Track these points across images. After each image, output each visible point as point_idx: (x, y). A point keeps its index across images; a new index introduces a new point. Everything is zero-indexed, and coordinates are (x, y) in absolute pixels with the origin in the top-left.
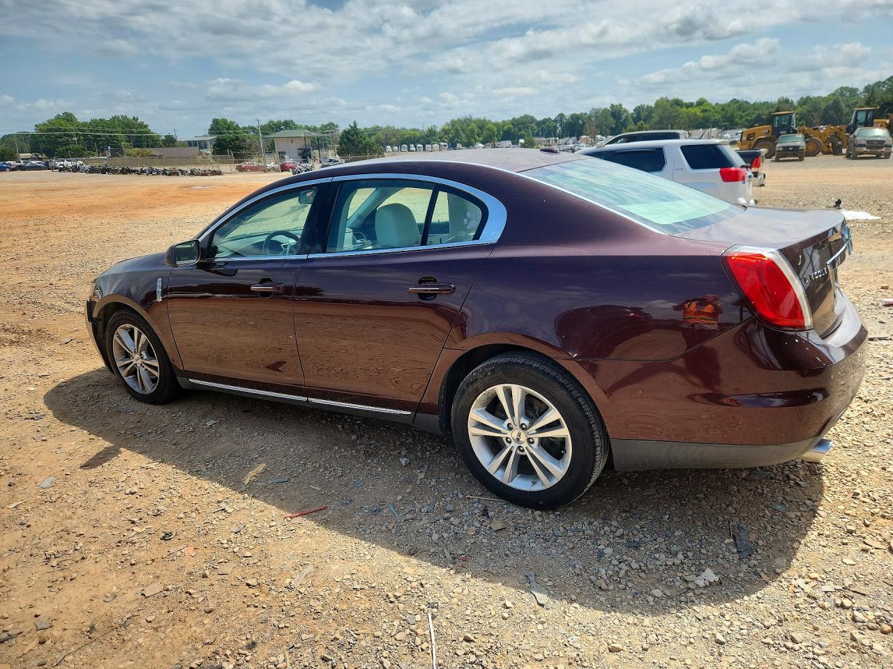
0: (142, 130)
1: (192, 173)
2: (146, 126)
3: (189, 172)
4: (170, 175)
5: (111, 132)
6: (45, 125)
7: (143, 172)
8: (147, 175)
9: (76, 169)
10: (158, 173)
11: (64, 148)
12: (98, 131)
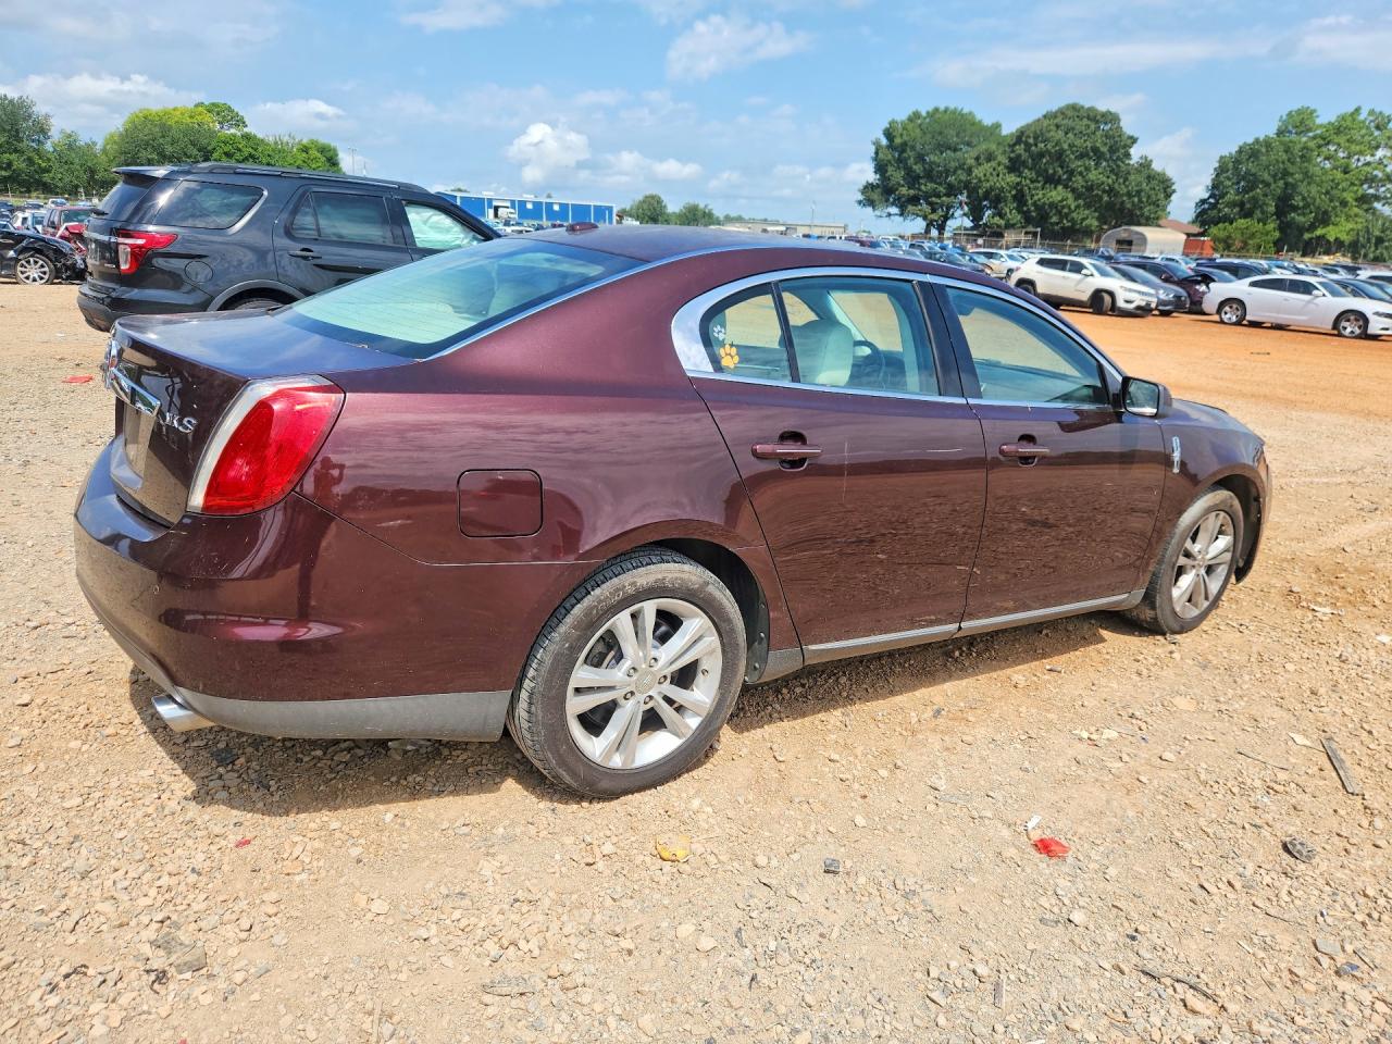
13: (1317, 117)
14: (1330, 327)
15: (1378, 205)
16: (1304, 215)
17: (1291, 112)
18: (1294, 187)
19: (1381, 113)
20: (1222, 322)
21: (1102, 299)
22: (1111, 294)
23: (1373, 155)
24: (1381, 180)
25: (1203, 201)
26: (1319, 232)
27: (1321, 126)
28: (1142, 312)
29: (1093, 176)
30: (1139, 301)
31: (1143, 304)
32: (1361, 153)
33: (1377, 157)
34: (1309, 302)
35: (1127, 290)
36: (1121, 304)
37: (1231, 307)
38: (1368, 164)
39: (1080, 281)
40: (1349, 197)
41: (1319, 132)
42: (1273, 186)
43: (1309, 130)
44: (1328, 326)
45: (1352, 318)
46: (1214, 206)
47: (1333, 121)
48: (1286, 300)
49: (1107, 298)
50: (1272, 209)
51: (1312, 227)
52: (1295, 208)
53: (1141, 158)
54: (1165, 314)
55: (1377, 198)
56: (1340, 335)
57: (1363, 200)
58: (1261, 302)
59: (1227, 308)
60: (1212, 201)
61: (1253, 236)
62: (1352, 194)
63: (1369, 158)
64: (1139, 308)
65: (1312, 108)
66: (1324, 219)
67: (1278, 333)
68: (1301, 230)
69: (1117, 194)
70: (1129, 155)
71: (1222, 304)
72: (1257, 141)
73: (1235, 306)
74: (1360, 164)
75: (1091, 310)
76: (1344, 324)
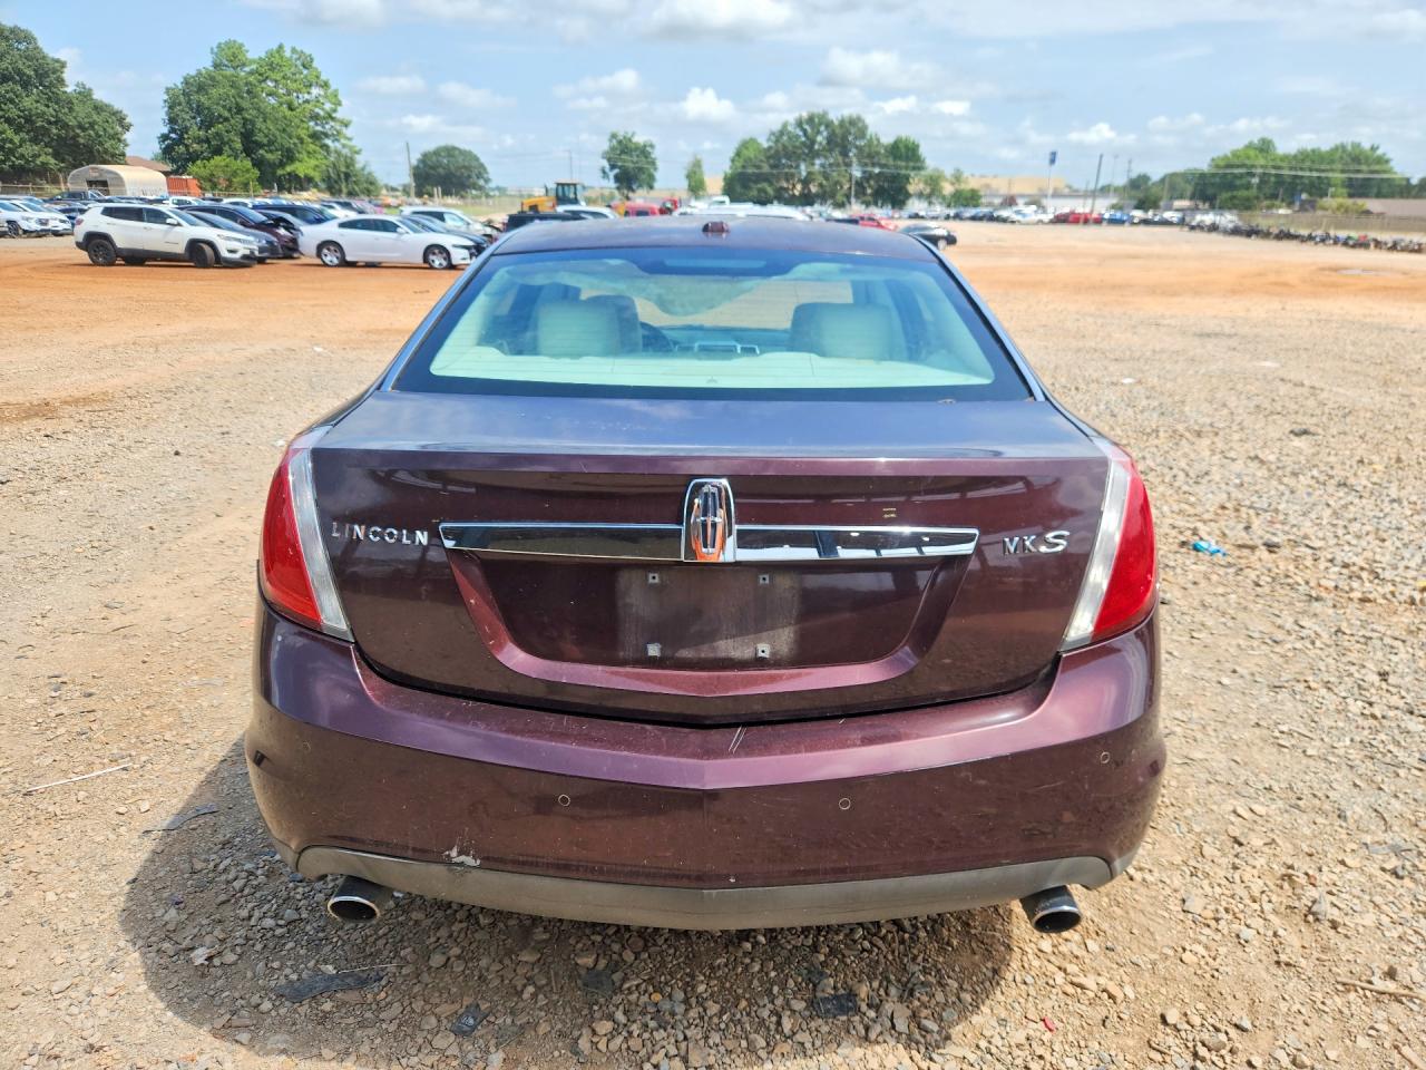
0: (1377, 167)
1: (1394, 247)
2: (1387, 161)
3: (1389, 245)
4: (1353, 246)
5: (1323, 171)
6: (1226, 157)
7: (1310, 238)
8: (1316, 243)
9: (1213, 228)
10: (1336, 241)
11: (1229, 194)
12: (1301, 169)
13: (247, 51)
14: (422, 261)
15: (328, 142)
16: (271, 151)
17: (220, 44)
18: (253, 123)
19: (302, 52)
20: (325, 265)
21: (202, 250)
22: (211, 244)
23: (309, 93)
24: (324, 118)
25: (164, 137)
26: (289, 169)
27: (254, 62)
28: (248, 261)
29: (27, 102)
30: (242, 250)
31: (248, 252)
32: (298, 91)
33: (313, 95)
34: (396, 240)
35: (228, 239)
36: (225, 254)
37: (329, 249)
38: (307, 101)
39: (167, 232)
40: (303, 133)
41: (254, 67)
42: (233, 121)
43: (244, 65)
44: (419, 260)
45: (436, 251)
46: (180, 141)
47: (263, 57)
48: (377, 239)
49: (207, 249)
50: (239, 146)
51: (282, 165)
52: (261, 146)
53: (77, 85)
54: (261, 261)
55: (326, 135)
56: (432, 268)
57: (315, 136)
58: (358, 243)
59: (325, 251)
60: (173, 136)
61: (235, 174)
62: (305, 131)
63: (306, 96)
64: (245, 257)
65: (240, 41)
66: (289, 156)
67: (373, 270)
68: (274, 166)
69: (66, 126)
70: (63, 80)
71: (320, 247)
72: (199, 73)
73: (332, 248)
74: (300, 101)
75: (192, 264)
76: (431, 257)
